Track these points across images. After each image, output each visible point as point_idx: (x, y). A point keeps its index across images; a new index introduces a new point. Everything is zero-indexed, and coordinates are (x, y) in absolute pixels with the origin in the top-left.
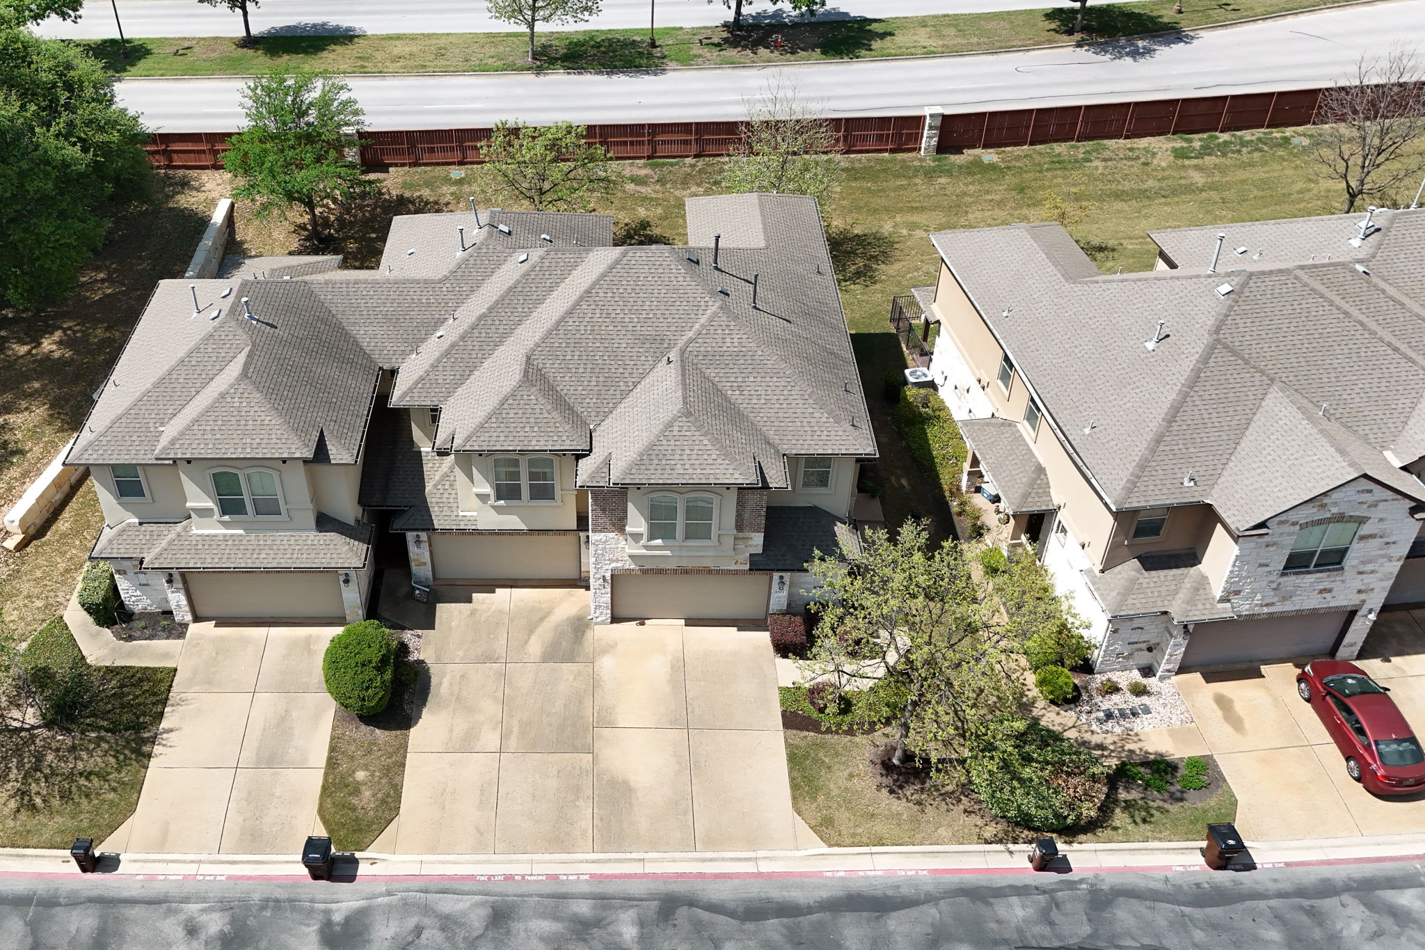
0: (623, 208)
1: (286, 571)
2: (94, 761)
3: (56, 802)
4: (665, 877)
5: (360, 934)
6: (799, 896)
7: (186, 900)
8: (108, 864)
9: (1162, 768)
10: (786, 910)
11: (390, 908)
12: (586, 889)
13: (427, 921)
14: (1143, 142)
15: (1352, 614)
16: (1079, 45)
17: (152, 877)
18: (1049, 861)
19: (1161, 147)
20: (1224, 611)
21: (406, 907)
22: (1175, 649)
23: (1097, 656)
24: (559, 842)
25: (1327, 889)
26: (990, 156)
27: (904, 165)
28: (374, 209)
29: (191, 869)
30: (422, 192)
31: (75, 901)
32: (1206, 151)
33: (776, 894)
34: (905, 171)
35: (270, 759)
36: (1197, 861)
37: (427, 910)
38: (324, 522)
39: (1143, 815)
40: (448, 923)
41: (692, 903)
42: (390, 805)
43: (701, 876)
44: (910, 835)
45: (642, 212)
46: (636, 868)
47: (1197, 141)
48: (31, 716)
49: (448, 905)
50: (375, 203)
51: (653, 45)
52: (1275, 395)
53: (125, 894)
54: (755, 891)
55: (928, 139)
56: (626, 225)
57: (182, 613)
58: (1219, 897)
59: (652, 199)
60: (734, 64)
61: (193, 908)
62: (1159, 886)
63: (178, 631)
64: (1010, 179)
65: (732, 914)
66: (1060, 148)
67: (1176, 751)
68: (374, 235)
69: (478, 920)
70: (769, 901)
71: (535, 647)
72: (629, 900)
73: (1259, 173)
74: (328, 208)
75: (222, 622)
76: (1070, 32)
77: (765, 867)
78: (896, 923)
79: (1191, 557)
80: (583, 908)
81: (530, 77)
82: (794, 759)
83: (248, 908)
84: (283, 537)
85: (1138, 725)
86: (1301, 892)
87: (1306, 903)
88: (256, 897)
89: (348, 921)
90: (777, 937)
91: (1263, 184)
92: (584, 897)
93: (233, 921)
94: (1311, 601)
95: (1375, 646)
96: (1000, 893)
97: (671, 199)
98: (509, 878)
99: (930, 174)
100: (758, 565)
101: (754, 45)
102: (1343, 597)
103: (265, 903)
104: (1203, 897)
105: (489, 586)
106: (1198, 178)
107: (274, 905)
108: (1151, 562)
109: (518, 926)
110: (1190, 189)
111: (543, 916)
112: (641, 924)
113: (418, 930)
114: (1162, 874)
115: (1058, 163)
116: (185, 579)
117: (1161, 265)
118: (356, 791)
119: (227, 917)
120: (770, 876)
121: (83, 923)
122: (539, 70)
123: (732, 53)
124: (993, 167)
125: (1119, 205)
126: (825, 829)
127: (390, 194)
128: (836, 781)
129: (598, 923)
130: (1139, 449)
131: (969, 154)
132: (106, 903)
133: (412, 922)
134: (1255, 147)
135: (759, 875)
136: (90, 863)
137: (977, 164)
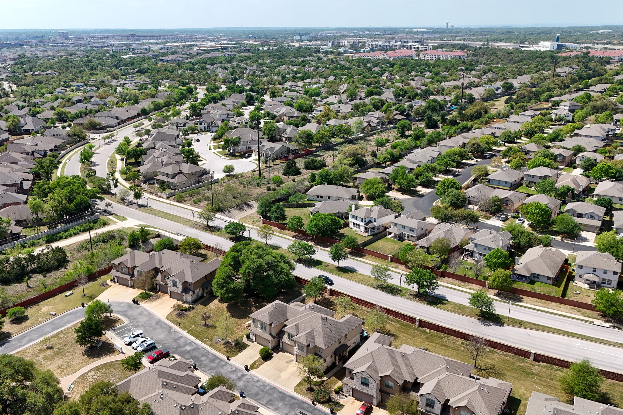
1: (263, 338)
2: (236, 351)
4: (276, 385)
5: (244, 376)
7: (233, 366)
8: (229, 360)
9: (338, 403)
11: (249, 375)
12: (268, 383)
13: (251, 378)
16: (478, 319)
17: (232, 363)
21: (251, 376)
22: (351, 392)
24: (269, 378)
26: (427, 330)
27: (412, 326)
29: (236, 364)
31: (224, 361)
34: (411, 327)
35: (250, 358)
38: (271, 334)
40: (253, 379)
41: (276, 389)
42: (257, 367)
44: (304, 395)
46: (274, 383)
48: (233, 344)
49: (254, 378)
55: (417, 323)
57: (254, 340)
63: (253, 342)
64: (428, 335)
66: (441, 334)
67: (342, 403)
69: (255, 380)
71: (286, 360)
72: (270, 386)
75: (258, 343)
77: (286, 390)
82: (300, 383)
83: (237, 368)
84: (266, 334)
85: (341, 399)
89: (244, 374)
90: (281, 395)
93: (235, 369)
96: (306, 403)
98: (262, 378)
99: (415, 329)
105: (287, 352)
107: (240, 370)
109: (258, 382)
111: (261, 383)
112: (269, 388)
114: (324, 410)
115: (439, 337)
116: (256, 335)
118: (255, 364)
121: (223, 363)
124: (426, 332)
125: (443, 347)
128: (302, 386)
129: (266, 386)
131: (424, 329)
132: (227, 363)
136: (228, 359)
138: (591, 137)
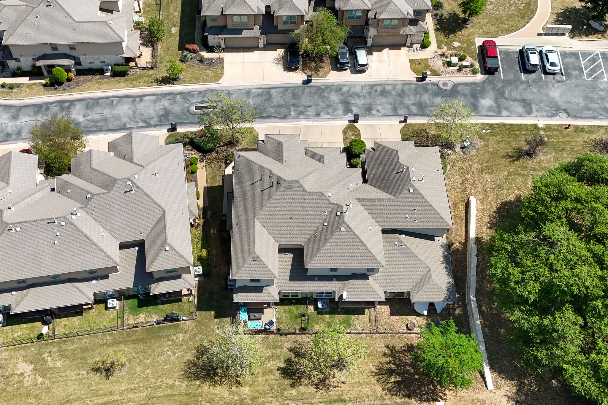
0: (303, 394)
3: (419, 132)
4: (285, 122)
5: (345, 111)
6: (259, 120)
7: (382, 116)
8: (401, 122)
11: (340, 115)
12: (301, 120)
13: (332, 113)
17: (391, 120)
21: (337, 116)
24: (307, 127)
28: (421, 392)
29: (383, 121)
30: (400, 401)
33: (264, 120)
36: (179, 129)
37: (333, 115)
39: (186, 136)
40: (328, 113)
41: (280, 118)
42: (345, 132)
43: (278, 122)
45: (294, 392)
46: (291, 123)
50: (421, 396)
53: (395, 117)
54: (268, 120)
56: (301, 385)
59: (290, 400)
61: (379, 115)
62: (188, 125)
65: (272, 116)
68: (416, 377)
69: (322, 114)
70: (265, 119)
72: (293, 118)
74: (443, 393)
77: (265, 124)
80: (301, 116)
83: (369, 115)
86: (161, 125)
87: (161, 123)
88: (368, 117)
89: (348, 113)
90: (264, 113)
92: (301, 118)
93: (371, 113)
97: (280, 400)
98: (317, 121)
103: (365, 116)
104: (181, 123)
109: (314, 113)
111: (310, 115)
112: (290, 114)
113: (333, 112)
114: (187, 127)
118: (353, 134)
119: (372, 113)
120: (264, 123)
126: (252, 130)
127: (416, 400)
129: (299, 114)
133: (335, 113)
135: (267, 123)
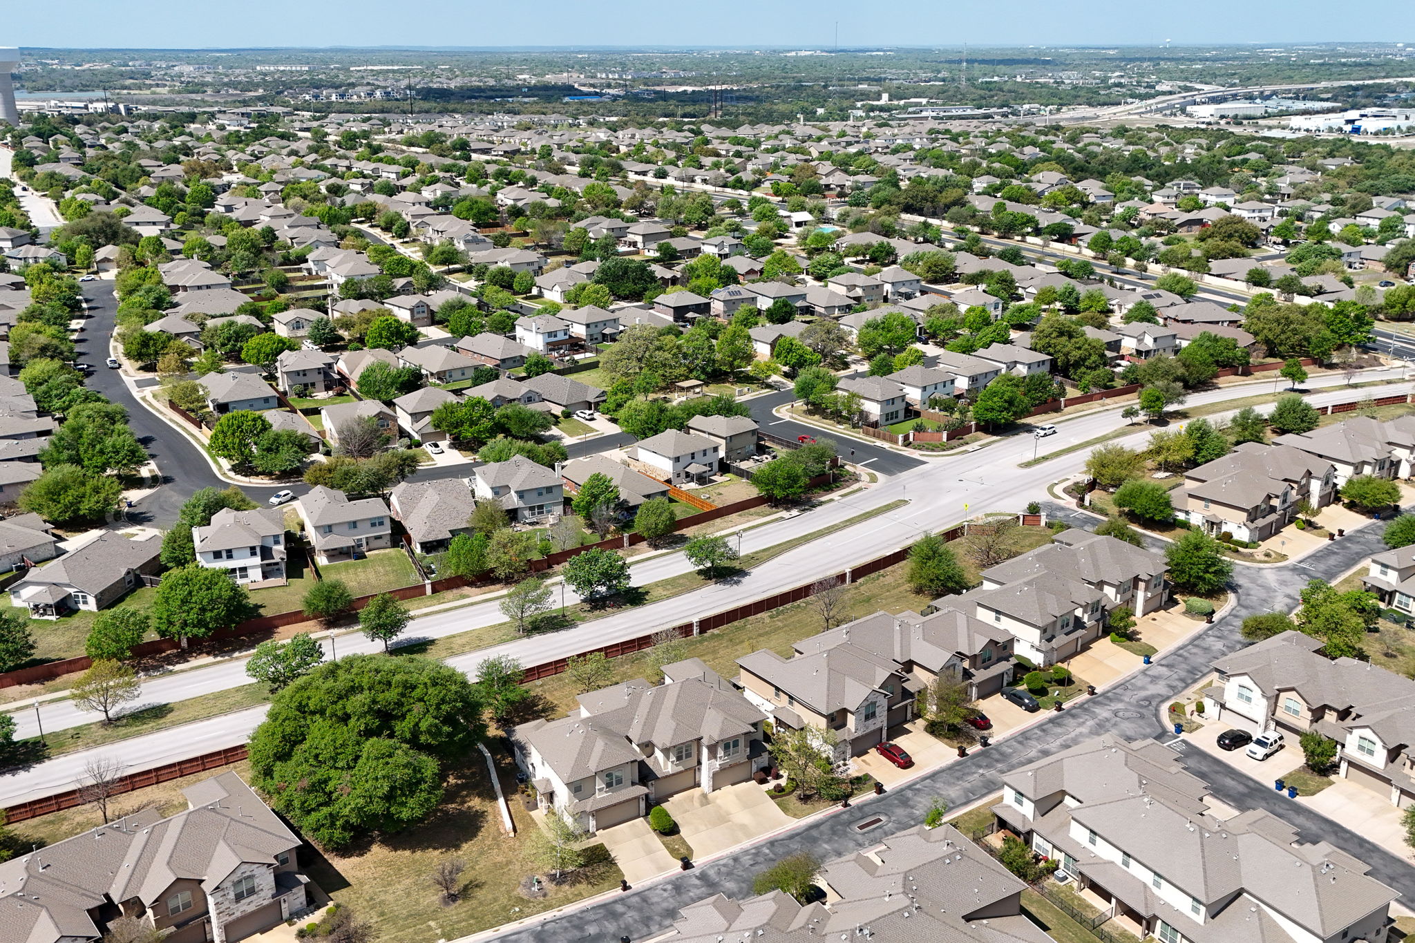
1: (620, 803)
4: (768, 838)
7: (657, 885)
9: (858, 779)
10: (798, 834)
11: (709, 868)
12: (751, 847)
13: (718, 866)
14: (759, 615)
15: (881, 729)
16: (716, 583)
18: (846, 805)
19: (764, 615)
20: (856, 735)
21: (712, 866)
22: (849, 751)
23: (832, 759)
24: (738, 841)
25: (902, 790)
26: (716, 631)
27: (692, 641)
29: (651, 880)
32: (778, 614)
34: (694, 642)
36: (875, 795)
37: (716, 864)
39: (860, 790)
40: (725, 866)
41: (777, 840)
42: (689, 849)
44: (814, 810)
46: (760, 838)
47: (774, 611)
49: (722, 862)
51: (564, 616)
52: (848, 680)
55: (696, 630)
58: (883, 799)
60: (597, 618)
61: (661, 886)
64: (726, 638)
66: (736, 623)
67: (860, 775)
69: (731, 861)
70: (793, 834)
73: (795, 619)
75: (605, 829)
76: (710, 579)
77: (787, 828)
78: (822, 828)
79: (844, 725)
80: (754, 850)
81: (526, 640)
82: (779, 804)
83: (673, 880)
84: (623, 791)
85: (849, 771)
86: (898, 792)
87: (900, 794)
89: (701, 875)
91: (799, 621)
94: (872, 728)
95: (890, 737)
96: (840, 815)
98: (731, 852)
99: (701, 642)
100: (750, 758)
101: (603, 607)
102: (878, 726)
103: (677, 877)
104: (879, 801)
105: (672, 795)
106: (780, 624)
108: (837, 728)
109: (741, 859)
110: (779, 628)
111: (745, 855)
112: (769, 848)
113: (719, 869)
115: (737, 628)
117: (797, 654)
118: (678, 849)
119: (671, 884)
120: (790, 829)
121: (633, 901)
122: (528, 636)
123: (597, 612)
124: (718, 635)
126: (795, 816)
128: (791, 806)
129: (759, 851)
130: (825, 699)
131: (710, 632)
132: (636, 895)
134: (791, 609)
135: (787, 830)
137: (713, 635)
138: (208, 287)
